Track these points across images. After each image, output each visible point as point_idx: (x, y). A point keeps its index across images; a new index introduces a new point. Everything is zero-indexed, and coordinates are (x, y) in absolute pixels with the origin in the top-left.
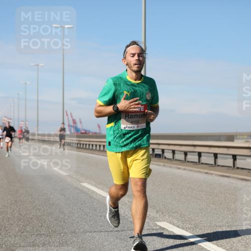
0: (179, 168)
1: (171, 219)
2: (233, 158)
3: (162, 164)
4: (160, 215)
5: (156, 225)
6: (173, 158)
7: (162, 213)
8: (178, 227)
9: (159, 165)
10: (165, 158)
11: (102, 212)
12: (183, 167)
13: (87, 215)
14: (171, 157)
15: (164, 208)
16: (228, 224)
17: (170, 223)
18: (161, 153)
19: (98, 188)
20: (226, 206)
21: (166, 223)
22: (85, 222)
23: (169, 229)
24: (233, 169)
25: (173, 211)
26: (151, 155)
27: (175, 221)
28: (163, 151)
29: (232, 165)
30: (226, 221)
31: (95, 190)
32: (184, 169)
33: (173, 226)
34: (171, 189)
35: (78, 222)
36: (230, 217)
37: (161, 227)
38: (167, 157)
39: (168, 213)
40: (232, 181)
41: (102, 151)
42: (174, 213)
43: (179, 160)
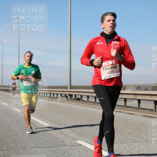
0: (91, 107)
1: (85, 138)
2: (124, 100)
3: (81, 104)
4: (79, 136)
5: (76, 143)
6: (88, 101)
7: (80, 135)
8: (90, 143)
9: (79, 105)
10: (83, 101)
11: (42, 135)
12: (94, 106)
13: (33, 137)
14: (87, 100)
15: (81, 132)
16: (120, 141)
17: (85, 141)
18: (80, 97)
19: (40, 120)
20: (119, 130)
21: (83, 141)
22: (31, 141)
23: (84, 145)
24: (124, 107)
25: (87, 134)
26: (74, 98)
27: (88, 140)
28: (81, 96)
29: (124, 105)
30: (119, 140)
31: (38, 121)
32: (95, 108)
33: (86, 143)
34: (86, 120)
35: (27, 142)
36: (122, 137)
37: (79, 144)
38: (84, 100)
39: (84, 135)
40: (124, 114)
41: (43, 96)
42: (88, 135)
43: (91, 102)
